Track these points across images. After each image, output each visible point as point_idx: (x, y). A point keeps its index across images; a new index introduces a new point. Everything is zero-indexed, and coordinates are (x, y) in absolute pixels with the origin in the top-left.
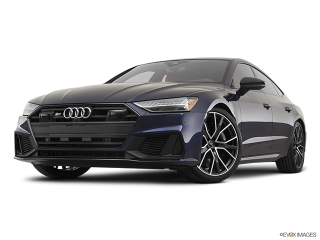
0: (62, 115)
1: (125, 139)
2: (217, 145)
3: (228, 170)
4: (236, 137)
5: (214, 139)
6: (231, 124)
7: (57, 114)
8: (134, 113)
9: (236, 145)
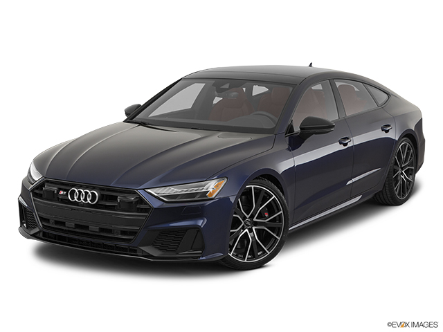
0: (67, 194)
1: (136, 233)
2: (256, 224)
3: (269, 253)
4: (282, 212)
5: (252, 217)
6: (274, 196)
7: (62, 193)
8: (146, 204)
9: (280, 221)
